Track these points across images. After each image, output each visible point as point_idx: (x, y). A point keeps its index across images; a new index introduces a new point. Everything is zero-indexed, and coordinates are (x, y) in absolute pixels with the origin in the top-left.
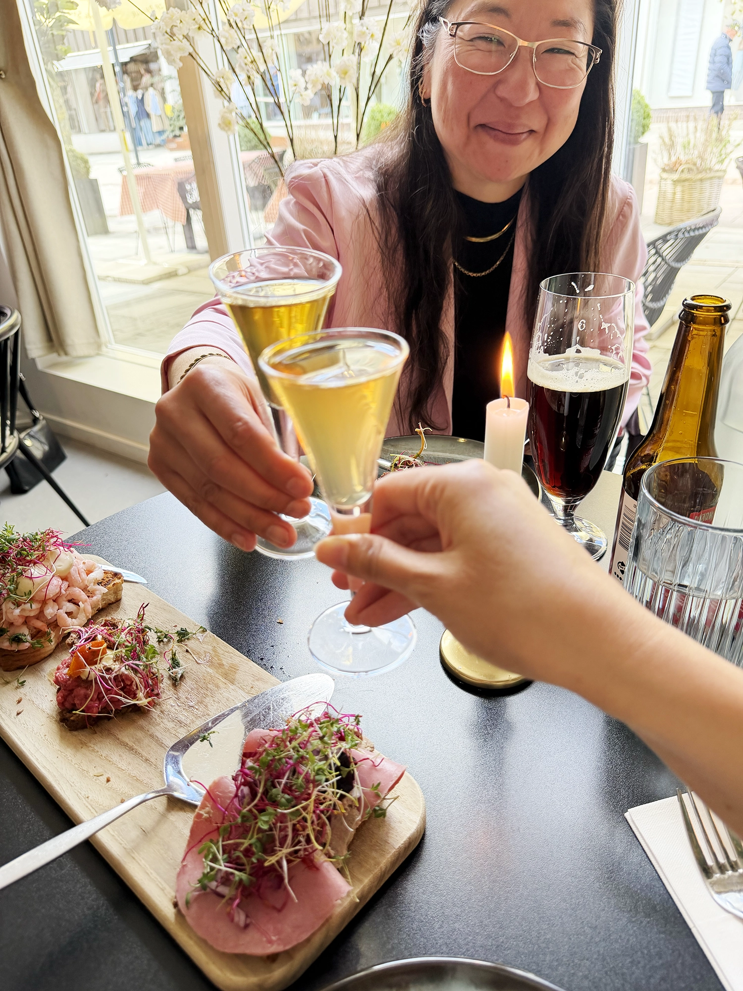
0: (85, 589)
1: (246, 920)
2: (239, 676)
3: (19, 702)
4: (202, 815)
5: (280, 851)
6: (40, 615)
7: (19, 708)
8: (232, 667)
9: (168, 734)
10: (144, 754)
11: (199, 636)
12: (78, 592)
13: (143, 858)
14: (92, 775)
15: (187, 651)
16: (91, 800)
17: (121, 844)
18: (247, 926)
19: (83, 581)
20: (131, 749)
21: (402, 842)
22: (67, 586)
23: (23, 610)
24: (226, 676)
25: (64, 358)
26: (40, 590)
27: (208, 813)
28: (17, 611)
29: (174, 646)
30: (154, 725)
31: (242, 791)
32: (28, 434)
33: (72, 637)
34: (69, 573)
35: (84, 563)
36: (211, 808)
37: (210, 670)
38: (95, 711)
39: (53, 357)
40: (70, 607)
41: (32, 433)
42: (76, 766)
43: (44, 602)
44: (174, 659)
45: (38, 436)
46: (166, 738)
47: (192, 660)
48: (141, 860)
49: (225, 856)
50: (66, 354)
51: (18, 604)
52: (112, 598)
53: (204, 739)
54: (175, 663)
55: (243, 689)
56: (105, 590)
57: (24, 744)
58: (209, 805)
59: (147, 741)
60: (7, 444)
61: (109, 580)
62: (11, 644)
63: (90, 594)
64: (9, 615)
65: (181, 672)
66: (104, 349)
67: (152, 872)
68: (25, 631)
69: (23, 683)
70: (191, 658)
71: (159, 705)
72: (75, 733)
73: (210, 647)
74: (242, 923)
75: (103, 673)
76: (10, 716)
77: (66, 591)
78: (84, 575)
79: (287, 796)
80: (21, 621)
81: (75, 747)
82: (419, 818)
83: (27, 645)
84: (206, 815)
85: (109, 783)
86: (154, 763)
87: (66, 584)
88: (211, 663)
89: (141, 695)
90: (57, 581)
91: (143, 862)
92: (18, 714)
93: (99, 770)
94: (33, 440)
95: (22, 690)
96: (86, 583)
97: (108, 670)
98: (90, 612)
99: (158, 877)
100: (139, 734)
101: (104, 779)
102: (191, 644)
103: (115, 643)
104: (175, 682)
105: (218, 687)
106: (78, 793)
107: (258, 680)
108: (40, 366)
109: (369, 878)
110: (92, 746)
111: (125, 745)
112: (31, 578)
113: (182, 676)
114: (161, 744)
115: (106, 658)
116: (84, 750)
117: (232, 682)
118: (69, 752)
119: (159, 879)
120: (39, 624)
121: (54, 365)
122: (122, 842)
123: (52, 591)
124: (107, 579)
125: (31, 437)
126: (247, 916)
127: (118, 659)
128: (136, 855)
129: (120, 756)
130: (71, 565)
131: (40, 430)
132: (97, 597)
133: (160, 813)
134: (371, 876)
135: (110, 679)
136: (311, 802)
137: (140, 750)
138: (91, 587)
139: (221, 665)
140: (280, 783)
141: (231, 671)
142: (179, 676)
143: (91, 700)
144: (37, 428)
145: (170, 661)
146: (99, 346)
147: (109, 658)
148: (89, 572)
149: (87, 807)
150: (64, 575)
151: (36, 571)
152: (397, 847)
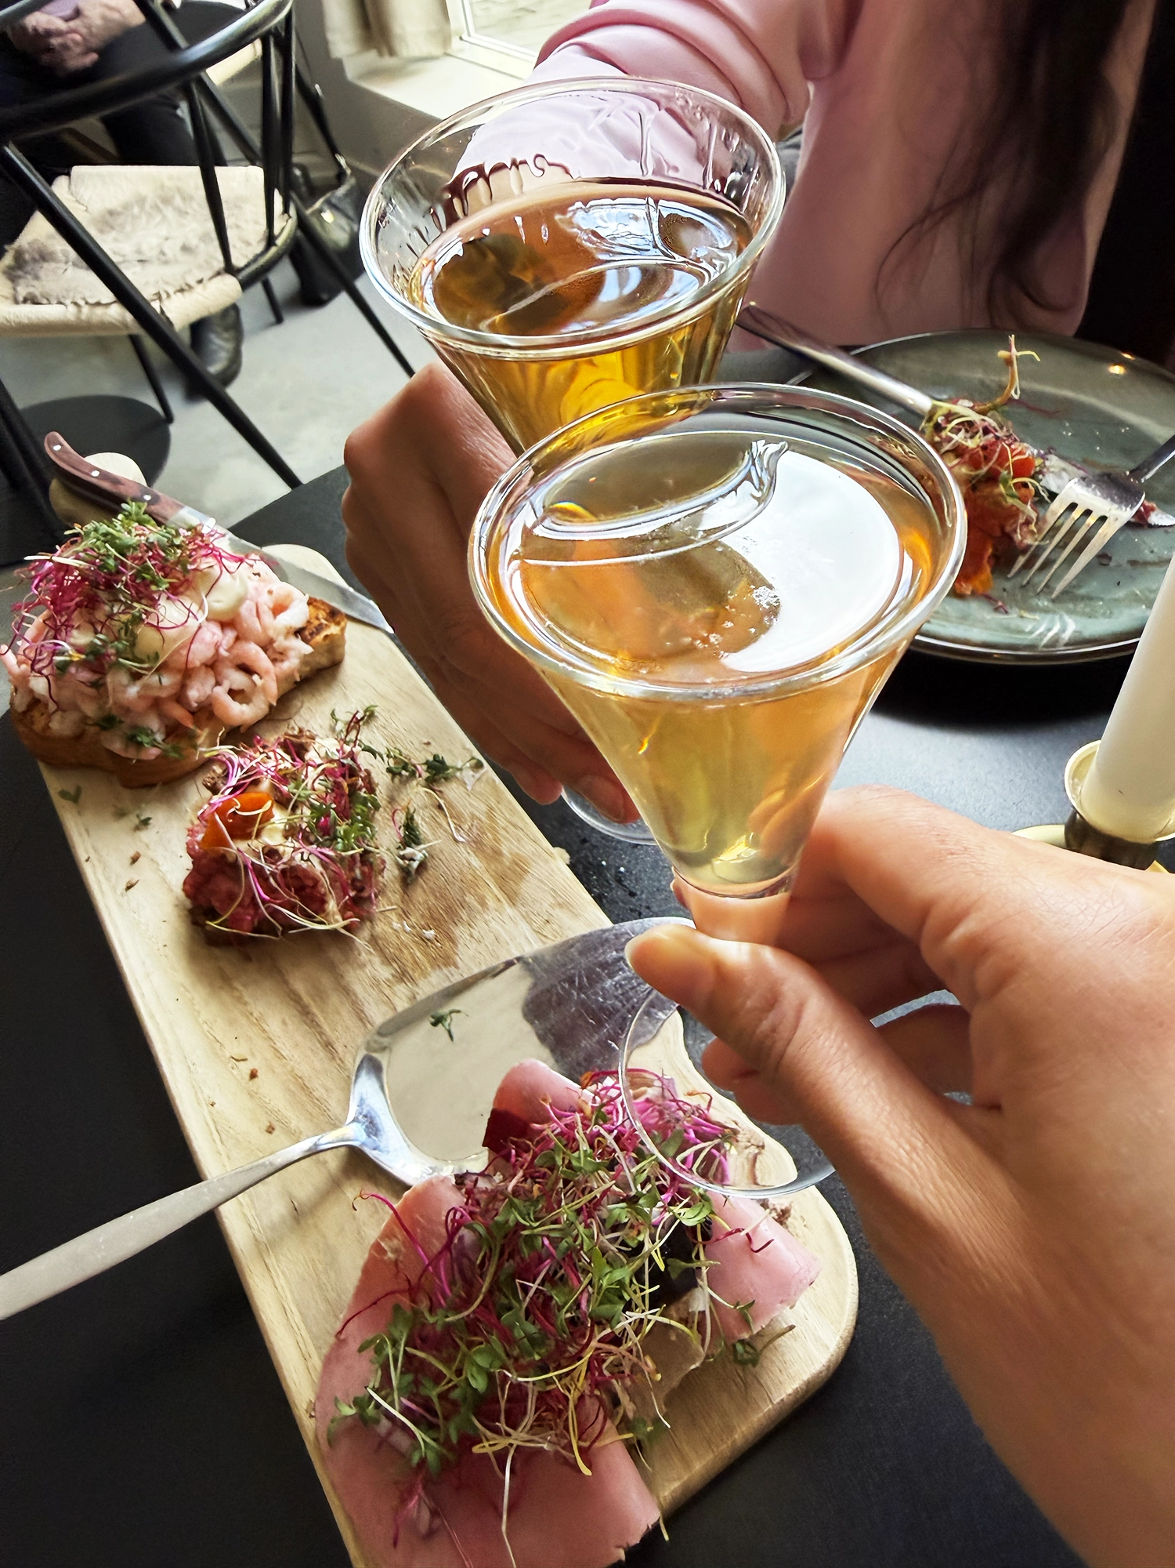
0: (267, 646)
1: (431, 1523)
2: (528, 888)
3: (134, 860)
4: (384, 1252)
5: (508, 1435)
6: (180, 697)
7: (131, 875)
8: (517, 864)
9: (374, 993)
10: (326, 1028)
11: (468, 775)
12: (253, 652)
13: (283, 1273)
14: (228, 1055)
15: (440, 807)
16: (217, 1112)
17: (250, 1227)
18: (431, 1534)
19: (264, 629)
20: (305, 1012)
21: (790, 1391)
22: (231, 641)
23: (146, 687)
24: (502, 880)
25: (388, 61)
26: (177, 651)
27: (396, 1251)
28: (133, 691)
29: (416, 794)
30: (355, 965)
31: (461, 1238)
32: (329, 203)
33: (214, 771)
34: (238, 615)
35: (270, 592)
36: (404, 1243)
37: (475, 862)
38: (245, 927)
39: (371, 57)
40: (238, 679)
41: (334, 201)
42: (206, 1027)
43: (187, 674)
44: (410, 826)
45: (342, 205)
46: (371, 1001)
47: (445, 831)
48: (278, 1276)
49: (409, 1377)
50: (392, 52)
51: (136, 676)
52: (324, 661)
53: (438, 1021)
54: (411, 836)
55: (529, 922)
56: (307, 649)
57: (127, 957)
58: (399, 1237)
59: (334, 999)
60: (276, 231)
61: (321, 625)
62: (127, 747)
63: (277, 656)
64: (119, 695)
65: (419, 856)
66: (455, 43)
67: (294, 1309)
68: (154, 724)
69: (145, 823)
70: (444, 824)
71: (371, 921)
72: (217, 951)
73: (484, 808)
74: (423, 1527)
75: (259, 858)
76: (114, 889)
77: (229, 650)
78: (267, 617)
79: (532, 1329)
80: (142, 705)
81: (211, 985)
82: (838, 1338)
83: (153, 753)
84: (390, 1255)
85: (256, 1080)
86: (341, 1056)
87: (231, 635)
88: (477, 845)
89: (332, 905)
90: (212, 634)
91: (281, 1282)
92: (129, 888)
93: (239, 1050)
94: (336, 213)
95: (145, 835)
96: (271, 633)
97: (271, 854)
98: (273, 690)
99: (302, 1326)
100: (326, 981)
101: (245, 1068)
102: (451, 791)
103: (291, 799)
104: (408, 877)
105: (483, 903)
106: (198, 1091)
107: (560, 905)
108: (351, 72)
109: (704, 1463)
110: (240, 988)
111: (295, 999)
112: (158, 628)
113: (423, 865)
114: (361, 1016)
115: (270, 829)
116: (225, 996)
117: (512, 898)
118: (199, 994)
119: (304, 1333)
120: (178, 712)
121: (374, 73)
122: (254, 1225)
123: (200, 652)
124: (316, 623)
125: (334, 207)
126: (434, 1514)
127: (291, 832)
128: (271, 1261)
129: (284, 1023)
130: (241, 601)
131: (347, 195)
132: (291, 664)
133: (330, 1173)
134: (710, 1457)
135: (273, 874)
136: (582, 1365)
137: (320, 1018)
138: (281, 642)
139: (497, 853)
140: (526, 1289)
141: (514, 872)
142: (415, 865)
143: (240, 905)
144: (342, 191)
145: (402, 832)
146: (446, 40)
147: (275, 830)
148: (278, 609)
149: (207, 1124)
150: (225, 619)
151: (170, 612)
152: (777, 1400)
